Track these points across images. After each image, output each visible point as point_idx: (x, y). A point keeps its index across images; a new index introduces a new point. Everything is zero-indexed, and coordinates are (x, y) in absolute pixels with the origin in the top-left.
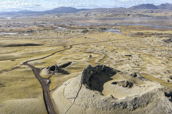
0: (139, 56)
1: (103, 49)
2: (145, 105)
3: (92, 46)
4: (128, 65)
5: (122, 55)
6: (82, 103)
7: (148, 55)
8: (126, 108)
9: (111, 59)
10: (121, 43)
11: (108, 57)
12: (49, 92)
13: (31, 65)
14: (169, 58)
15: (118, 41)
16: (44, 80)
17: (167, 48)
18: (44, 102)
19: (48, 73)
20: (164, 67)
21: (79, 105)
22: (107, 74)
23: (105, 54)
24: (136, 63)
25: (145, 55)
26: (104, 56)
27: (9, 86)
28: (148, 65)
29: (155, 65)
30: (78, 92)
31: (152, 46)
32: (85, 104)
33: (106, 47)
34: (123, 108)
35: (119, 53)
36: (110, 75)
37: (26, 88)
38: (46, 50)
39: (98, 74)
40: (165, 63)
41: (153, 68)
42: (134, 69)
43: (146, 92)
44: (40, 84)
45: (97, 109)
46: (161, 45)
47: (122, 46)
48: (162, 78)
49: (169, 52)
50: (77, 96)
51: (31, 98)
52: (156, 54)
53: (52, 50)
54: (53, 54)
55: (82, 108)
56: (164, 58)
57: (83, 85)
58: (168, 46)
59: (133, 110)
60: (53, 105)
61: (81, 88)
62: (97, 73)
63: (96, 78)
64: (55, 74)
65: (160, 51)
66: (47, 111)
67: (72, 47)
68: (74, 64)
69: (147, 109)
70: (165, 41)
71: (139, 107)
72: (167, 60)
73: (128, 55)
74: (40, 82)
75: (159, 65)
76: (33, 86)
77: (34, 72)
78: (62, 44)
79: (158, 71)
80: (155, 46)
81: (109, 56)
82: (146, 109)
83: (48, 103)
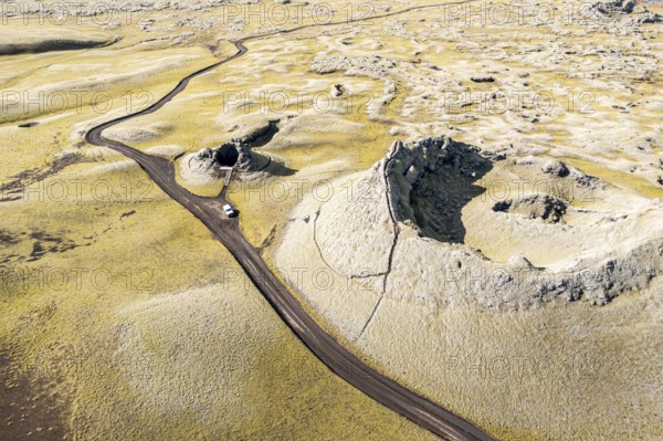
0: (524, 80)
1: (378, 53)
2: (643, 285)
3: (324, 39)
4: (498, 123)
5: (459, 79)
6: (421, 292)
7: (553, 74)
8: (579, 298)
9: (425, 98)
10: (436, 26)
11: (410, 89)
12: (256, 257)
13: (122, 145)
14: (633, 87)
15: (422, 15)
16: (207, 204)
17: (613, 42)
18: (262, 297)
19: (213, 175)
20: (627, 123)
21: (409, 300)
22: (462, 173)
23: (394, 77)
24: (526, 112)
25: (544, 77)
26: (392, 86)
27: (89, 244)
28: (570, 117)
29: (595, 119)
30: (389, 251)
31: (557, 31)
32: (431, 294)
33: (383, 43)
34: (572, 299)
35: (444, 68)
36: (470, 176)
37: (158, 247)
38: (142, 70)
39: (431, 175)
40: (628, 109)
41: (594, 134)
42: (530, 140)
43: (640, 238)
44: (198, 222)
45: (482, 309)
46: (590, 28)
47: (442, 36)
48: (638, 172)
49: (626, 58)
50: (389, 267)
51: (205, 285)
52: (583, 67)
53: (170, 67)
54: (181, 85)
55: (424, 308)
56: (617, 85)
57: (400, 224)
58: (614, 30)
59: (603, 304)
60: (299, 303)
61: (396, 237)
62: (427, 169)
63: (427, 188)
64: (242, 177)
65: (594, 55)
66: (289, 330)
67: (246, 49)
68: (292, 129)
69: (652, 298)
70: (602, 11)
71: (622, 291)
72: (628, 93)
73: (481, 76)
74: (197, 216)
75: (607, 118)
76: (176, 234)
77: (147, 171)
78: (198, 34)
79: (615, 143)
80: (566, 31)
81: (409, 84)
82: (648, 296)
83: (276, 298)
